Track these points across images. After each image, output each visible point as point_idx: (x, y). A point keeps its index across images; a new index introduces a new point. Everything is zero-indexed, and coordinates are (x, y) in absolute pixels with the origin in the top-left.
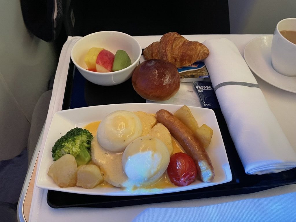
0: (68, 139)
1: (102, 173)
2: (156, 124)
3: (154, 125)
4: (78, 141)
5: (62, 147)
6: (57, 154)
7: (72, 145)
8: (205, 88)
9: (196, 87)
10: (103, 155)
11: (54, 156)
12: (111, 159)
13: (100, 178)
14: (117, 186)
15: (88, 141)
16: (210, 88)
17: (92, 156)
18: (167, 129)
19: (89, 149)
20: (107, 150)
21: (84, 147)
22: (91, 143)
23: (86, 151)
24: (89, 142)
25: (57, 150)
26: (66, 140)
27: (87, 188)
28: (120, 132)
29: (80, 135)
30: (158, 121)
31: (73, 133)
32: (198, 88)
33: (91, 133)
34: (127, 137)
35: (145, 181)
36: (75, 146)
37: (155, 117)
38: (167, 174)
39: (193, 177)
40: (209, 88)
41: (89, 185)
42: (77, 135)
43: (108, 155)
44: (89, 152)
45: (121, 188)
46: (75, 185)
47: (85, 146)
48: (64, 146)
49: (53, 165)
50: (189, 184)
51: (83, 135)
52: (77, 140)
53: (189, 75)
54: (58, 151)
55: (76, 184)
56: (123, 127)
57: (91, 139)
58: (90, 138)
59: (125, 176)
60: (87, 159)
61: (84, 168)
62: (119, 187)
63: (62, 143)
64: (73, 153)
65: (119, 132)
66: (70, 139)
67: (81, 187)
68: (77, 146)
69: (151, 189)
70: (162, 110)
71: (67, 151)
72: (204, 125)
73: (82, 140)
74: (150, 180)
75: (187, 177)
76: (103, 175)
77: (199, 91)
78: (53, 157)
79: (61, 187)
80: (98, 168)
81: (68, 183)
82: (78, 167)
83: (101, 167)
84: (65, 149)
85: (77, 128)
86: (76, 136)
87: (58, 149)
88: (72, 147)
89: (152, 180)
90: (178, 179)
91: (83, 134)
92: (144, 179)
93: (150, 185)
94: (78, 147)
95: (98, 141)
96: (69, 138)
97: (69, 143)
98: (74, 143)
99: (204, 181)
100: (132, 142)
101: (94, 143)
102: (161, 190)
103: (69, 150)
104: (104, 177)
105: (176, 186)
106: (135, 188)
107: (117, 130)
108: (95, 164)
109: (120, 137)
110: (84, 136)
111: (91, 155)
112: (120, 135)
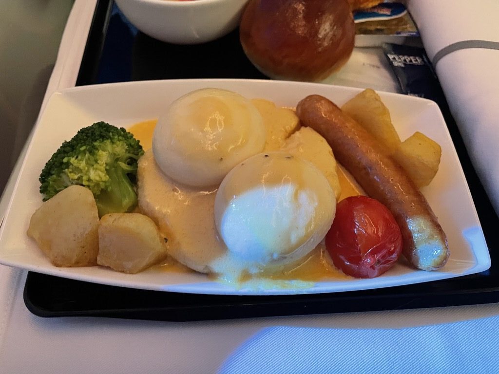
0: (78, 147)
1: (163, 236)
2: (297, 129)
3: (293, 132)
4: (104, 153)
5: (64, 166)
6: (53, 187)
7: (87, 163)
8: (407, 60)
9: (389, 55)
10: (166, 192)
11: (43, 190)
12: (187, 203)
13: (158, 247)
14: (200, 268)
15: (130, 158)
16: (419, 60)
17: (139, 195)
18: (324, 140)
19: (133, 178)
20: (176, 182)
21: (120, 173)
22: (137, 164)
23: (126, 184)
24: (133, 162)
25: (52, 175)
26: (72, 151)
27: (123, 272)
28: (212, 136)
29: (109, 141)
30: (302, 123)
31: (90, 132)
32: (394, 58)
33: (139, 141)
34: (229, 151)
35: (273, 261)
36: (95, 166)
37: (296, 113)
38: (325, 248)
39: (394, 255)
40: (416, 61)
41: (129, 265)
42: (101, 139)
43: (180, 195)
44: (132, 187)
45: (209, 275)
46: (93, 263)
47: (123, 170)
48: (68, 165)
49: (39, 209)
50: (382, 273)
51: (115, 141)
52: (100, 152)
53: (372, 28)
54: (54, 176)
55: (96, 260)
56: (220, 124)
57: (137, 155)
58: (136, 152)
59: (221, 246)
60: (127, 202)
61: (115, 220)
62: (206, 271)
63: (63, 158)
64: (92, 185)
65: (207, 136)
66: (81, 147)
67: (108, 268)
68: (102, 165)
69: (287, 282)
70: (313, 95)
71: (76, 177)
72: (417, 135)
73: (115, 154)
74: (286, 258)
75: (379, 255)
76: (166, 242)
77: (396, 64)
78: (41, 192)
79: (57, 265)
80: (153, 224)
81: (76, 258)
82: (100, 217)
83: (159, 224)
84: (71, 172)
85: (103, 123)
86: (97, 139)
87: (53, 172)
88: (87, 168)
89: (292, 257)
90: (357, 260)
91: (116, 137)
92: (272, 255)
93: (283, 273)
94: (103, 168)
95: (155, 160)
96: (79, 145)
97: (79, 157)
98: (92, 158)
99: (420, 268)
100: (241, 164)
101: (145, 164)
102: (312, 283)
103: (79, 175)
104: (168, 247)
105: (350, 277)
106: (246, 276)
107: (202, 131)
108: (145, 213)
109: (210, 149)
110: (118, 142)
111: (137, 194)
112: (211, 144)
